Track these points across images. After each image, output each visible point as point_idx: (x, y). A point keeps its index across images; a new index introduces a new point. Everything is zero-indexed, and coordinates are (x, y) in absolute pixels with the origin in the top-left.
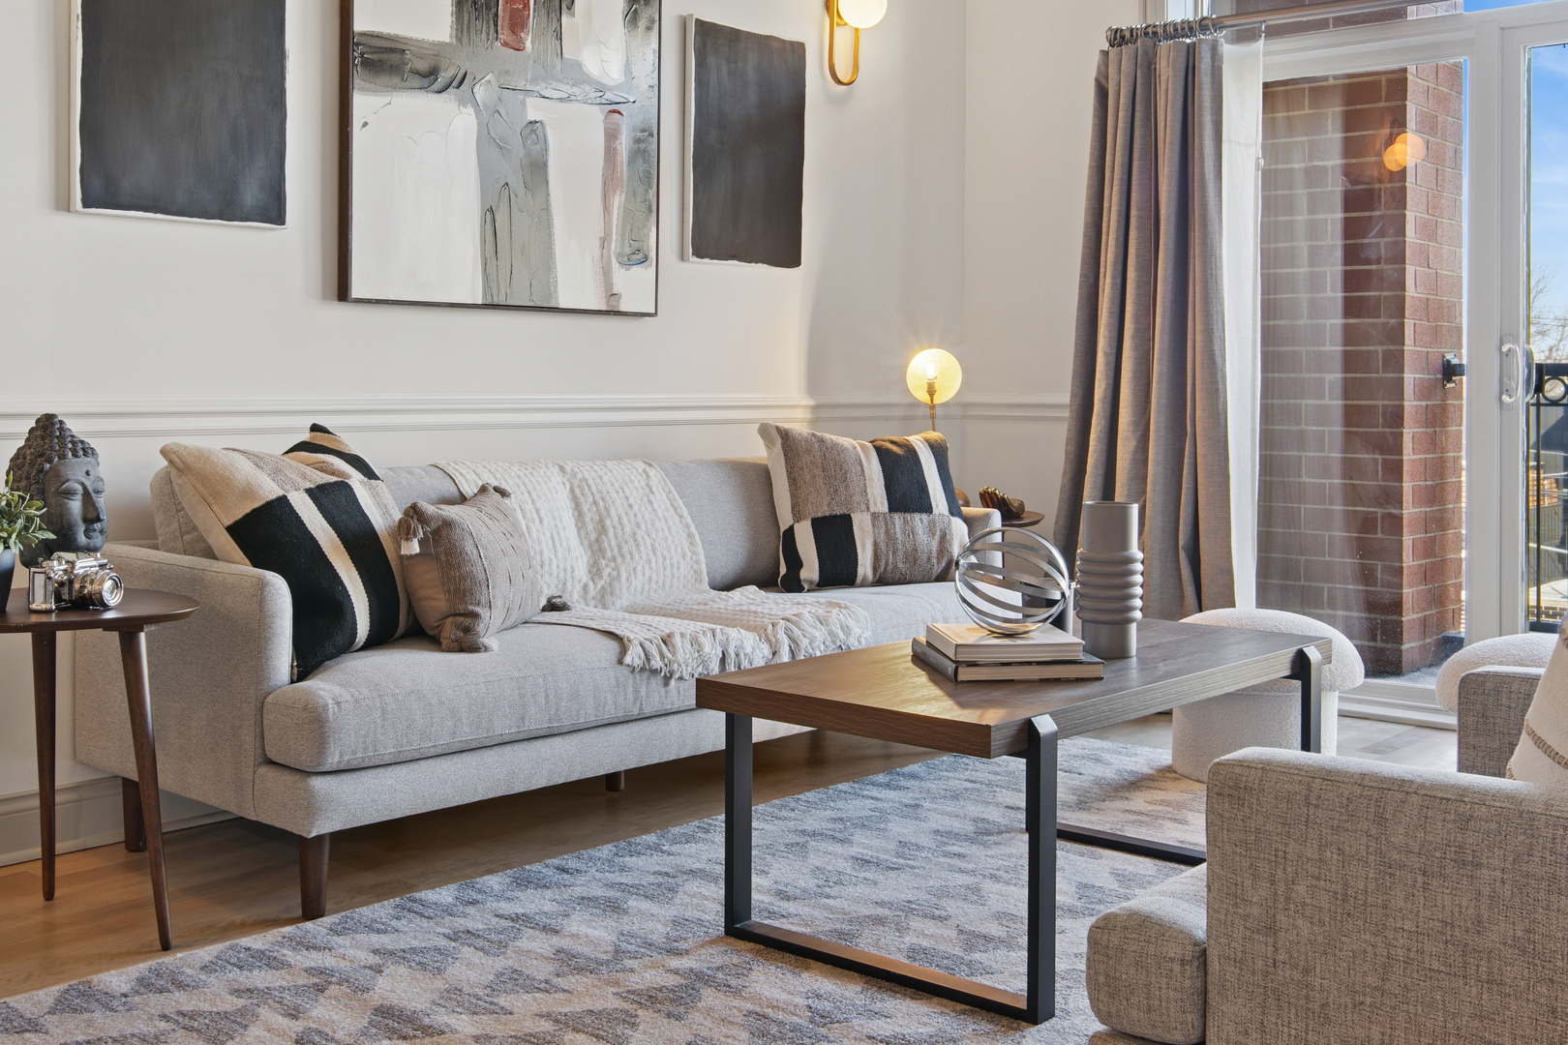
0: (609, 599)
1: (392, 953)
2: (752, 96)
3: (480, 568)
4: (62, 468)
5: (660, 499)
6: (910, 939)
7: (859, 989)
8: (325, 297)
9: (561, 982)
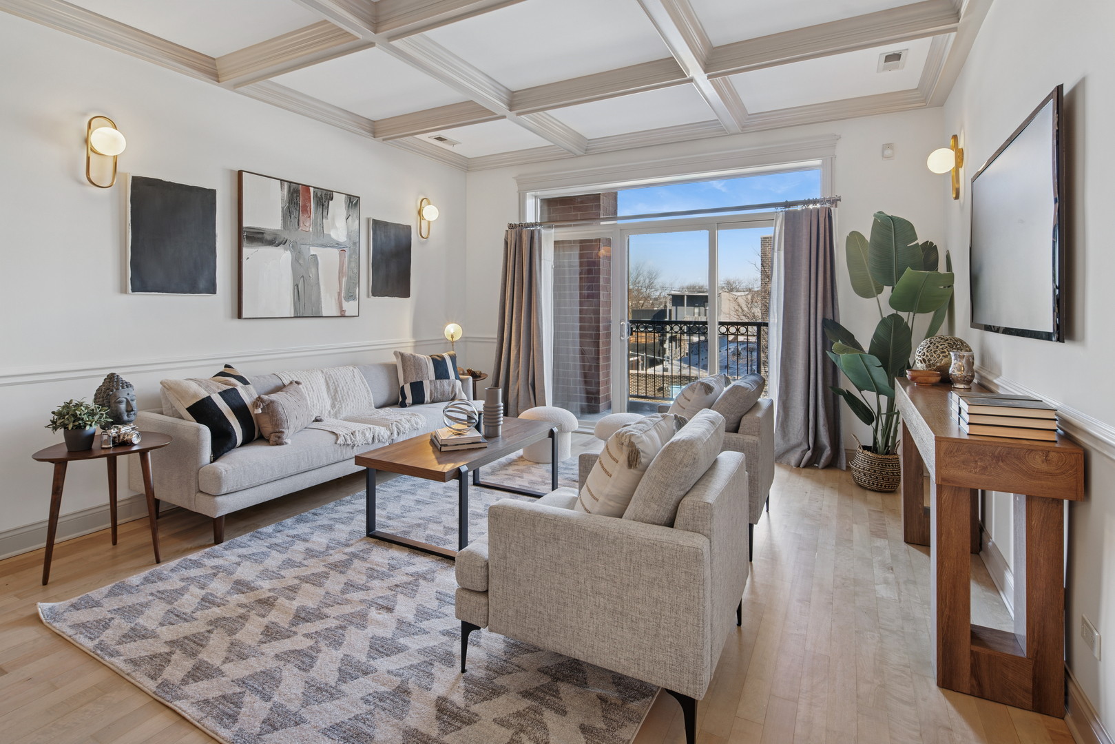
0: (338, 415)
1: (245, 556)
2: (393, 243)
3: (284, 416)
4: (117, 393)
5: (358, 380)
6: (428, 532)
7: (407, 554)
8: (233, 317)
9: (305, 562)
